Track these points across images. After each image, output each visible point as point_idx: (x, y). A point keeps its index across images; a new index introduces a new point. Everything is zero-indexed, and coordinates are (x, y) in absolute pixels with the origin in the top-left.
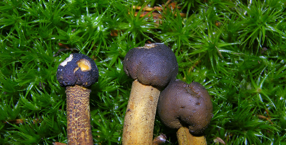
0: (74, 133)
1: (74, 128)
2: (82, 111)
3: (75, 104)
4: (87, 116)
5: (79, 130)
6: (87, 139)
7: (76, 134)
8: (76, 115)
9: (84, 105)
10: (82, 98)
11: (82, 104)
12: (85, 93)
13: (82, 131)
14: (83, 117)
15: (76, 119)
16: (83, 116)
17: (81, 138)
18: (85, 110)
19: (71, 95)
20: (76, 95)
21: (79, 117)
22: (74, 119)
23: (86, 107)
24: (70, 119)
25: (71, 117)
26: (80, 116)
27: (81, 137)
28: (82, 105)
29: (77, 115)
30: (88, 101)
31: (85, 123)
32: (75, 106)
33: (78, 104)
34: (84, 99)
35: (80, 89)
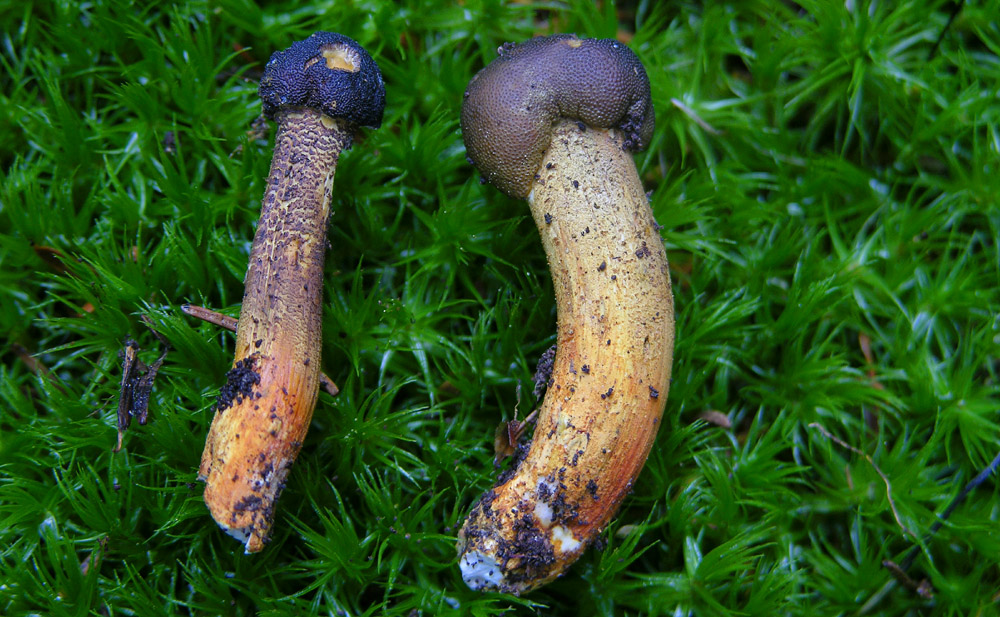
0: (268, 243)
1: (274, 229)
2: (305, 185)
3: (290, 165)
4: (317, 203)
5: (286, 235)
6: (304, 266)
7: (274, 246)
8: (286, 194)
9: (317, 169)
10: (314, 150)
11: (312, 166)
12: (326, 139)
13: (294, 238)
14: (305, 202)
15: (285, 206)
16: (305, 198)
17: (286, 258)
18: (317, 184)
19: (287, 139)
20: (299, 139)
21: (294, 200)
22: (278, 205)
23: (320, 179)
24: (268, 205)
25: (271, 199)
26: (298, 198)
27: (286, 254)
28: (309, 169)
29: (291, 192)
30: (331, 164)
31: (308, 221)
32: (291, 168)
33: (299, 165)
34: (319, 154)
35: (316, 124)
